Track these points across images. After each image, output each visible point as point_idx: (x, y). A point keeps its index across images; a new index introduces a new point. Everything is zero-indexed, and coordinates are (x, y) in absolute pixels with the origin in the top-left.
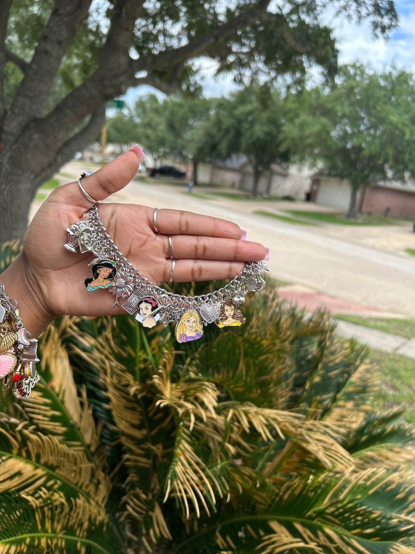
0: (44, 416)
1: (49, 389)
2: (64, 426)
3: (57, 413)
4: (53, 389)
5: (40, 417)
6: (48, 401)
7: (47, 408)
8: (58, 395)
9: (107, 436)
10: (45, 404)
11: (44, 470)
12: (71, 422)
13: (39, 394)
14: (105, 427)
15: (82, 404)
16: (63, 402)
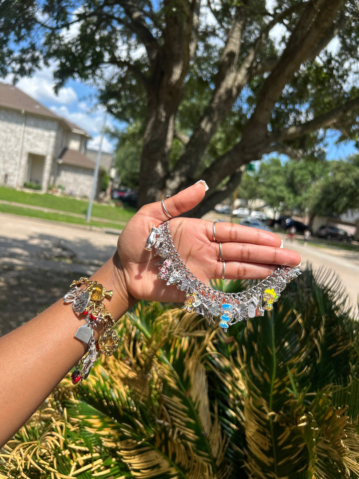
0: (182, 420)
1: (187, 397)
2: (196, 434)
3: (192, 421)
4: (191, 398)
5: (178, 421)
6: (186, 408)
7: (185, 414)
8: (194, 405)
9: (231, 456)
10: (184, 410)
11: (177, 470)
12: (203, 432)
13: (180, 400)
14: (230, 446)
15: (213, 419)
16: (197, 412)
